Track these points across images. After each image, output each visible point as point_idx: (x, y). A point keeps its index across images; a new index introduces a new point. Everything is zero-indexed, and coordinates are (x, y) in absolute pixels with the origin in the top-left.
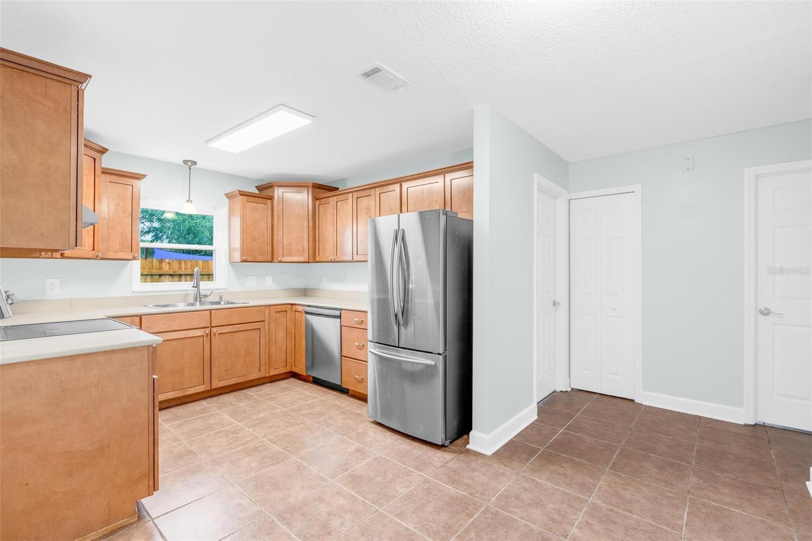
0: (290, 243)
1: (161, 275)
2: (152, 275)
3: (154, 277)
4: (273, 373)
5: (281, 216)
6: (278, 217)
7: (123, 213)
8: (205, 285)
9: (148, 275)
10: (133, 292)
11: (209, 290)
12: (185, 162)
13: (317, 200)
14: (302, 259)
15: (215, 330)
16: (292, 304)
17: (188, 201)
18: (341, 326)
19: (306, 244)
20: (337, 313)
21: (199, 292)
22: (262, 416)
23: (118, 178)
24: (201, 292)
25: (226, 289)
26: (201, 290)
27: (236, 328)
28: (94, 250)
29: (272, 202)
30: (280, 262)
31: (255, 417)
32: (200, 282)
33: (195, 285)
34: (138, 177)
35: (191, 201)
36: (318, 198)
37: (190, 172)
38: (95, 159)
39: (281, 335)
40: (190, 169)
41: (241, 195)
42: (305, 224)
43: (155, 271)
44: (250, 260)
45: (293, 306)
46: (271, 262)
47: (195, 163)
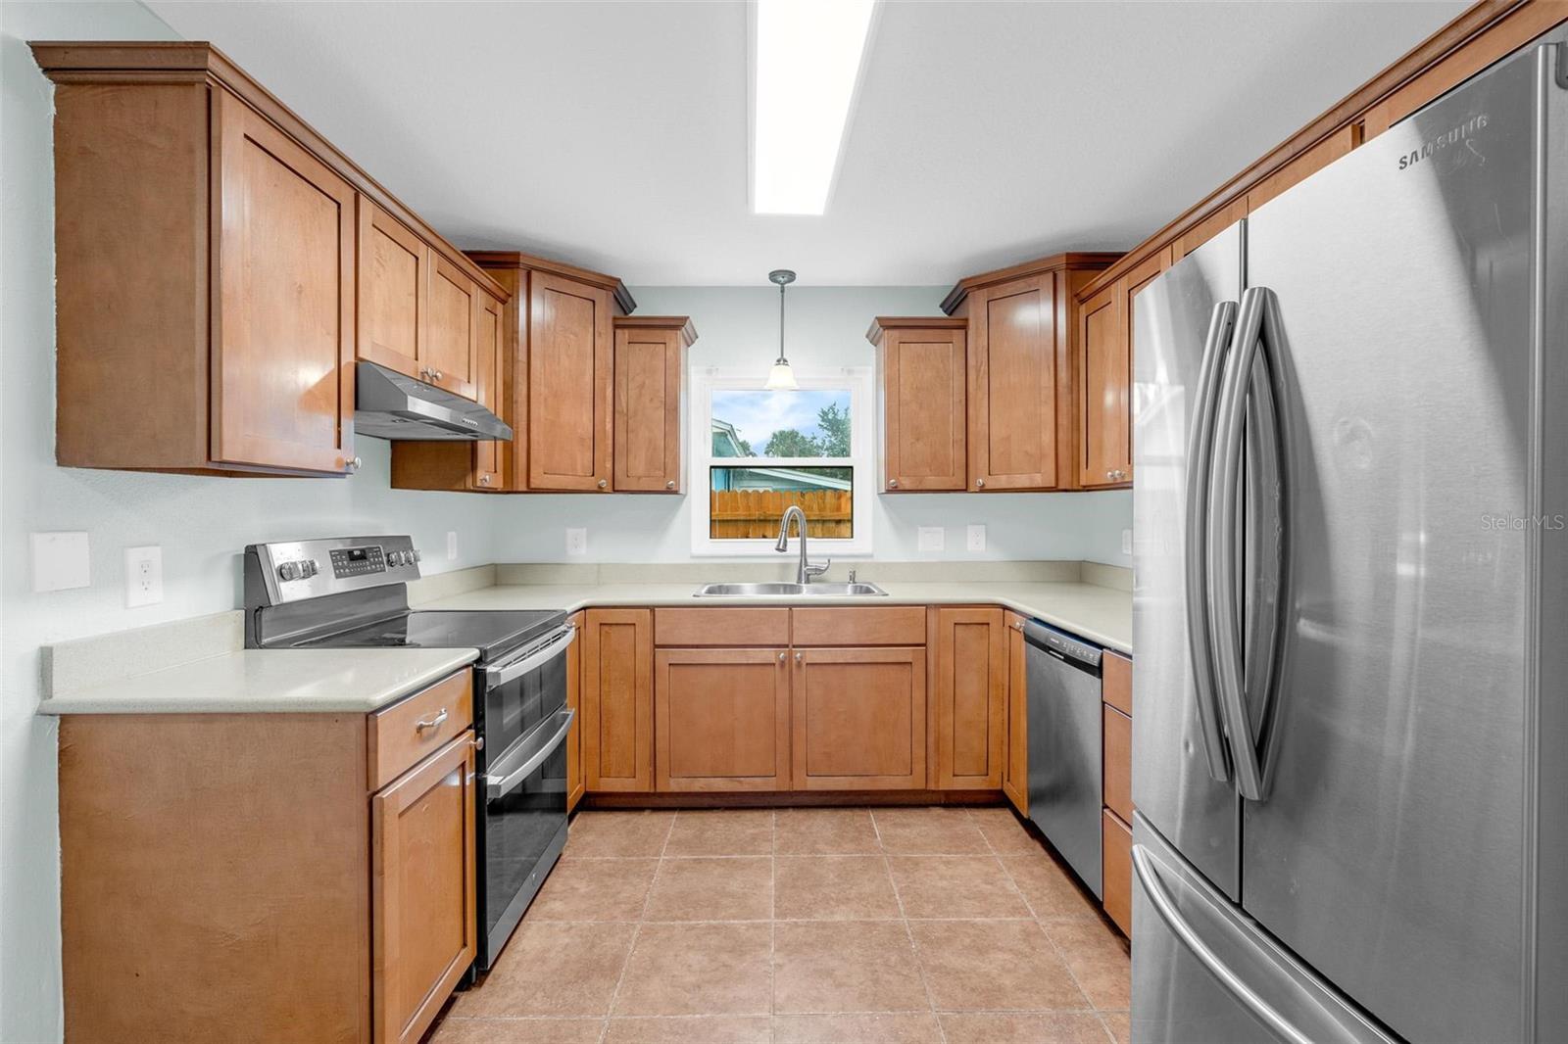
0: (1008, 438)
1: (838, 522)
2: (824, 521)
3: (827, 525)
4: (948, 783)
5: (984, 368)
6: (978, 371)
7: (652, 400)
8: (820, 548)
9: (818, 521)
10: (693, 557)
11: (824, 556)
12: (773, 276)
13: (1082, 301)
14: (1038, 480)
15: (798, 655)
16: (1005, 608)
17: (779, 361)
18: (1103, 703)
19: (1048, 437)
20: (1091, 655)
21: (805, 560)
22: (838, 918)
23: (643, 332)
24: (809, 560)
25: (871, 556)
26: (813, 556)
27: (849, 655)
28: (593, 475)
29: (966, 333)
30: (983, 490)
31: (819, 917)
32: (807, 539)
33: (781, 547)
34: (675, 324)
35: (785, 361)
36: (1084, 295)
37: (783, 296)
38: (594, 302)
39: (971, 686)
40: (782, 291)
41: (887, 327)
42: (1047, 380)
43: (829, 514)
44: (907, 488)
45: (1007, 612)
46: (965, 490)
47: (791, 276)
